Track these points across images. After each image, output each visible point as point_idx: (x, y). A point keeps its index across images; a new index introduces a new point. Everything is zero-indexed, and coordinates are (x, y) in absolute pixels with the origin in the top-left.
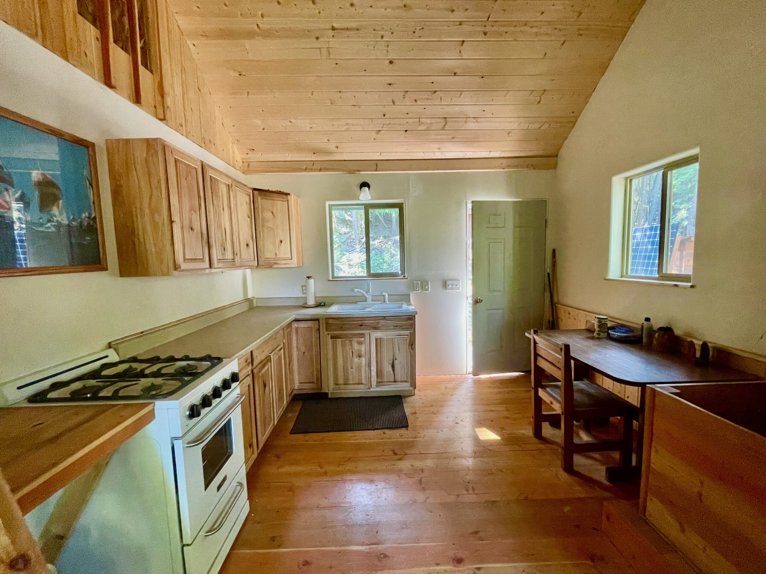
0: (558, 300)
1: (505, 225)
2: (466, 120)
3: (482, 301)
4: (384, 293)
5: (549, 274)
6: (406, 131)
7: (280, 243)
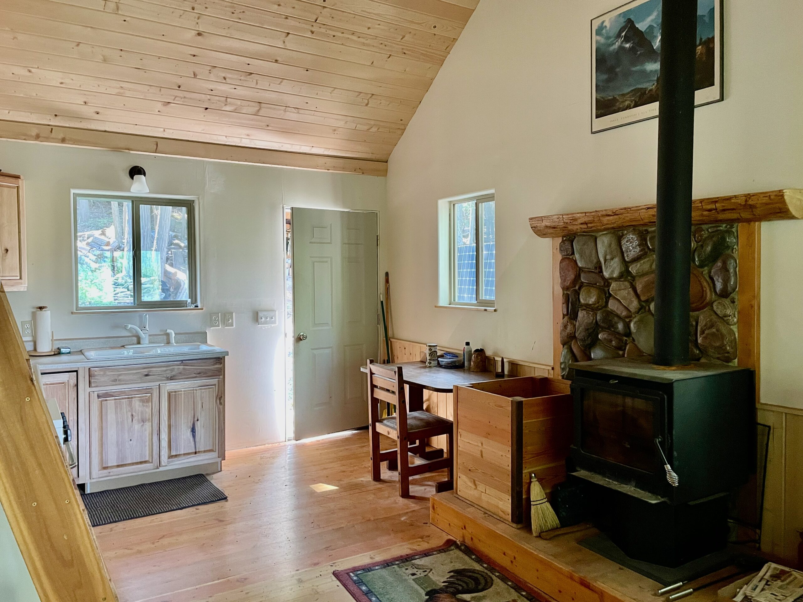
0: (393, 334)
1: (331, 239)
2: (285, 109)
3: (306, 337)
4: (168, 331)
5: (382, 302)
6: (206, 109)
7: (4, 252)
